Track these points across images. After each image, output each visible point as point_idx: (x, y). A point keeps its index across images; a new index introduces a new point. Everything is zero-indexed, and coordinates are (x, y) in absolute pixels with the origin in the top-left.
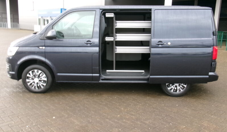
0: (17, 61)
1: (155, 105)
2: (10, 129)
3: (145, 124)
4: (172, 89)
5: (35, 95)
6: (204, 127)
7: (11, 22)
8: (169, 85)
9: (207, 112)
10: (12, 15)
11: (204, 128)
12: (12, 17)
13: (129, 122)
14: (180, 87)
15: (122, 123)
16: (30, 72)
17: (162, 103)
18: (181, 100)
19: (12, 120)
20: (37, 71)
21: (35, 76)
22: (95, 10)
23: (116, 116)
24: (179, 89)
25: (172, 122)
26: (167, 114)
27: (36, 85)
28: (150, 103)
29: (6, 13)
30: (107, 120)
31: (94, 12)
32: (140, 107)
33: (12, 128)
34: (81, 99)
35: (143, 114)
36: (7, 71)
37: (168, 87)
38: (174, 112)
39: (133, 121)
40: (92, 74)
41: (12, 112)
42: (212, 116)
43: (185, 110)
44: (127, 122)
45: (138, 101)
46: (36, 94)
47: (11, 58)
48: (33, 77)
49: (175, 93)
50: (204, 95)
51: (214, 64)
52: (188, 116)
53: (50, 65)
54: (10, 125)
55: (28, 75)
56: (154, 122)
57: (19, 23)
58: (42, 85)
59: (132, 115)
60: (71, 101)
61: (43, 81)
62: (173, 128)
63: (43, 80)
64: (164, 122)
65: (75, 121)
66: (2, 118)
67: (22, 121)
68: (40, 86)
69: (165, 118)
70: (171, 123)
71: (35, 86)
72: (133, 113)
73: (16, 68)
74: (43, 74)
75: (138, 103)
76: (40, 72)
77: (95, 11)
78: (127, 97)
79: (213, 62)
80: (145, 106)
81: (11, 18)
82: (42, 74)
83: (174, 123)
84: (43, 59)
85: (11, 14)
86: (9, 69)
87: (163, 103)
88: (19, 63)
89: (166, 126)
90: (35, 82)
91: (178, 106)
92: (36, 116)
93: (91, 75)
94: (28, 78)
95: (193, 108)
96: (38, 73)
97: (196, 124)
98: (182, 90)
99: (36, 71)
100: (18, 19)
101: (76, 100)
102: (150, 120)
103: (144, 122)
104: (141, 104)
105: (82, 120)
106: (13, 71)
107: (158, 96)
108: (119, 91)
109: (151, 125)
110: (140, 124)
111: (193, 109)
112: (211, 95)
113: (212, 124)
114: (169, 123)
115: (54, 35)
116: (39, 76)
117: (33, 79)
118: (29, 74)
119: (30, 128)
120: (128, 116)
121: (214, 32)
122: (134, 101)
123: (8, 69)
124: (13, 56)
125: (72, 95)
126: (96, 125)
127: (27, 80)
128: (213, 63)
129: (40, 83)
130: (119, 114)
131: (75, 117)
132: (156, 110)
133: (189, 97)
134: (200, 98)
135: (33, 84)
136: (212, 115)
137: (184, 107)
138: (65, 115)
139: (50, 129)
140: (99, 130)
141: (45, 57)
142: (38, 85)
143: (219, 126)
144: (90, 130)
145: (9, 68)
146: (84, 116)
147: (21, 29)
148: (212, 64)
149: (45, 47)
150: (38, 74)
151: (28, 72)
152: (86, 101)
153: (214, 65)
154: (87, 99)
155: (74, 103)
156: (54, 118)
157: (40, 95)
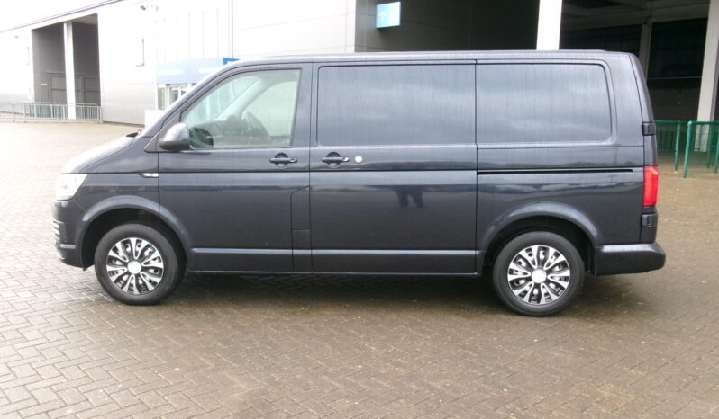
0: (83, 213)
1: (472, 338)
2: (55, 397)
3: (431, 389)
4: (526, 292)
5: (131, 311)
6: (598, 399)
7: (77, 101)
8: (518, 283)
9: (621, 361)
10: (80, 81)
11: (598, 402)
12: (81, 87)
13: (385, 384)
14: (549, 287)
15: (365, 387)
16: (119, 245)
17: (492, 333)
18: (550, 326)
19: (62, 374)
20: (138, 241)
21: (130, 255)
22: (299, 65)
23: (351, 367)
24: (547, 294)
25: (510, 386)
26: (501, 364)
27: (134, 282)
28: (458, 334)
29: (62, 76)
30: (325, 377)
31: (297, 73)
32: (425, 345)
33: (59, 393)
34: (259, 321)
35: (429, 363)
36: (55, 241)
37: (515, 288)
38: (522, 359)
39: (398, 380)
40: (293, 249)
41: (64, 354)
42: (633, 371)
43: (557, 355)
44: (381, 382)
45: (424, 327)
46: (134, 307)
47: (64, 204)
48: (125, 259)
49: (533, 305)
50: (625, 312)
51: (650, 220)
52: (562, 371)
53: (173, 225)
54: (54, 387)
55: (111, 253)
56: (459, 385)
57: (102, 104)
58: (150, 281)
59: (399, 365)
60: (229, 327)
61: (152, 271)
62: (507, 401)
63: (152, 267)
64: (486, 383)
65: (235, 379)
66: (34, 369)
67: (88, 376)
68: (144, 284)
69: (493, 374)
70: (507, 388)
71: (131, 285)
72: (402, 361)
73: (79, 232)
74: (154, 251)
75: (422, 332)
76: (144, 243)
77: (300, 69)
78: (393, 316)
79: (646, 214)
80: (442, 342)
81: (77, 91)
82: (149, 250)
83: (516, 387)
84: (153, 206)
85: (77, 77)
86: (61, 236)
87: (495, 333)
88: (86, 218)
89: (488, 396)
90: (130, 271)
91: (537, 342)
92: (129, 366)
93: (288, 252)
94: (112, 260)
95: (582, 349)
96: (139, 246)
97: (578, 393)
98: (554, 297)
99: (133, 240)
100: (97, 91)
101: (244, 325)
102: (448, 380)
103: (430, 383)
104: (428, 337)
105: (254, 377)
106: (69, 242)
107: (484, 315)
108: (372, 299)
109: (448, 392)
110: (417, 389)
111: (581, 352)
112: (645, 313)
113: (625, 391)
114: (501, 388)
115: (185, 140)
116: (142, 257)
117: (125, 264)
118: (116, 250)
119: (109, 395)
120: (386, 367)
121: (646, 125)
122: (410, 329)
123: (57, 235)
124: (71, 200)
125: (236, 312)
126: (291, 390)
127: (109, 268)
128: (645, 216)
129: (144, 275)
130: (361, 363)
131: (234, 368)
132: (471, 353)
133: (576, 317)
134: (610, 321)
135: (125, 278)
136: (633, 368)
137: (556, 345)
138: (207, 362)
139: (163, 398)
140: (297, 404)
141: (159, 202)
142: (140, 282)
143: (644, 398)
144: (271, 403)
145: (58, 233)
146: (262, 367)
147: (105, 122)
148: (641, 218)
149: (159, 173)
150: (140, 250)
151: (111, 246)
152: (273, 327)
153: (648, 222)
154: (277, 320)
155: (238, 332)
156: (177, 369)
157: (143, 309)
